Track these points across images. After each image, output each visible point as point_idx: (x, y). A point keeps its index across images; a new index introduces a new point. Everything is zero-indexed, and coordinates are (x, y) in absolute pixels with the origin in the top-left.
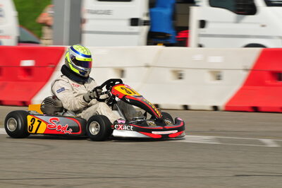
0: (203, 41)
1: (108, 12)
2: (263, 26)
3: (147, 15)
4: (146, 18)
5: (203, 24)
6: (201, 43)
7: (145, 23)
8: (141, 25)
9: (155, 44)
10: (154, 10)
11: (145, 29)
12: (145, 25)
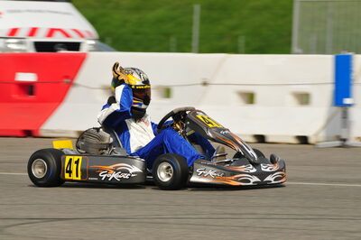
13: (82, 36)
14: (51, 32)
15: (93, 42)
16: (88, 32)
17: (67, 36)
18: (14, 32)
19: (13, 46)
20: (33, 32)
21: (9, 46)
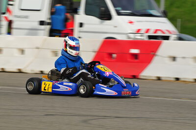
0: (81, 35)
1: (26, 17)
2: (115, 27)
3: (50, 19)
4: (49, 21)
5: (81, 25)
6: (80, 36)
7: (48, 24)
8: (46, 25)
9: (54, 36)
10: (54, 16)
11: (48, 27)
12: (48, 25)
13: (170, 33)
14: (156, 31)
15: (176, 36)
16: (173, 31)
17: (164, 33)
18: (139, 30)
19: (138, 37)
20: (148, 31)
21: (136, 37)
